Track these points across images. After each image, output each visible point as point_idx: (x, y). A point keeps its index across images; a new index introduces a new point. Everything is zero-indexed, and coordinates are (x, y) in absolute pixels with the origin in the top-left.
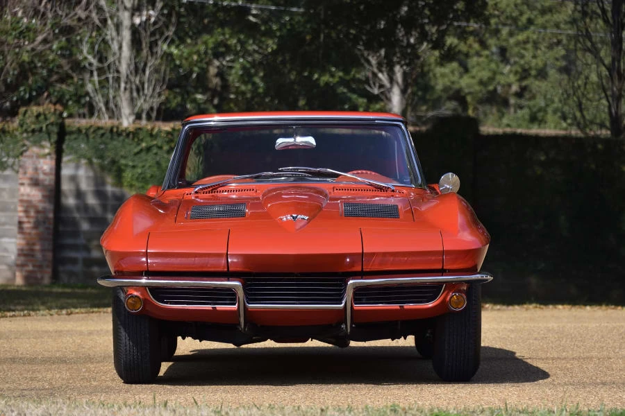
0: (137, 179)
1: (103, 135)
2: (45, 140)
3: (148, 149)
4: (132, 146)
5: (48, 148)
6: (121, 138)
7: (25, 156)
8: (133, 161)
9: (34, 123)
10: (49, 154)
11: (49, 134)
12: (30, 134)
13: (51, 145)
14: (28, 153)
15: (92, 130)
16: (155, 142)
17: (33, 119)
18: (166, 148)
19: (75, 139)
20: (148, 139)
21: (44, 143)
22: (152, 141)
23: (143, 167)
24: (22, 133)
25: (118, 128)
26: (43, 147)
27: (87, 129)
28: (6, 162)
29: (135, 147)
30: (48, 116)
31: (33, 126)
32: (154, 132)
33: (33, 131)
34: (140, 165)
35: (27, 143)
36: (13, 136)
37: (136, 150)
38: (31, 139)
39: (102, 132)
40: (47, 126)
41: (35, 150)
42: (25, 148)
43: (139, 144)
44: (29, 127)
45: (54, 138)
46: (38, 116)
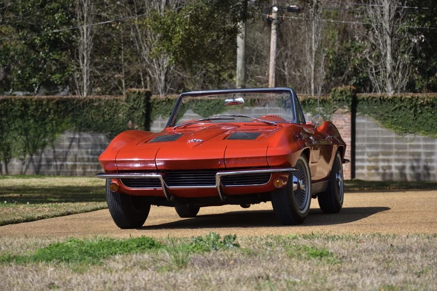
0: (394, 123)
1: (376, 101)
2: (345, 105)
3: (400, 108)
4: (391, 107)
5: (347, 109)
6: (386, 102)
7: (336, 114)
8: (392, 114)
9: (340, 96)
10: (348, 112)
11: (348, 101)
12: (338, 102)
13: (349, 106)
14: (337, 112)
15: (370, 99)
16: (403, 104)
17: (339, 94)
18: (409, 107)
19: (362, 104)
20: (400, 102)
21: (345, 106)
22: (401, 103)
23: (397, 117)
24: (333, 101)
25: (383, 97)
26: (344, 108)
27: (367, 98)
28: (326, 117)
29: (393, 107)
30: (347, 92)
31: (339, 98)
32: (402, 99)
33: (339, 100)
34: (396, 116)
35: (336, 106)
36: (329, 103)
37: (393, 108)
38: (338, 104)
39: (375, 99)
40: (346, 97)
41: (341, 110)
42: (335, 109)
43: (395, 105)
44: (337, 98)
45: (350, 103)
46: (341, 92)
